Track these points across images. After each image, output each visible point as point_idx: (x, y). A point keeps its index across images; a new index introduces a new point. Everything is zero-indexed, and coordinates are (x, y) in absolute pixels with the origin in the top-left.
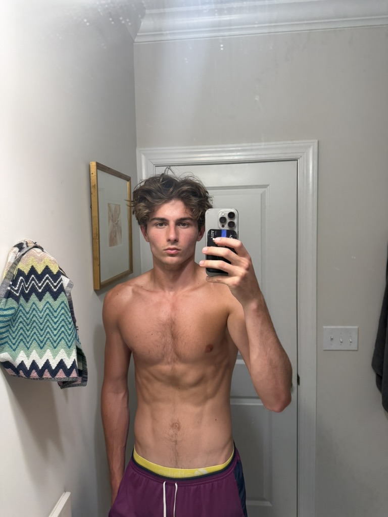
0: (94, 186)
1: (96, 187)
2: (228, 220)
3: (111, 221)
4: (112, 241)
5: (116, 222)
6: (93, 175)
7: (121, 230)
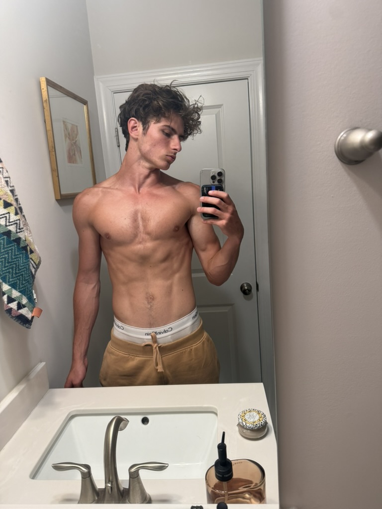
0: (46, 101)
1: (48, 102)
2: (218, 178)
3: (67, 138)
4: (71, 158)
5: (74, 141)
6: (44, 90)
7: (80, 151)
